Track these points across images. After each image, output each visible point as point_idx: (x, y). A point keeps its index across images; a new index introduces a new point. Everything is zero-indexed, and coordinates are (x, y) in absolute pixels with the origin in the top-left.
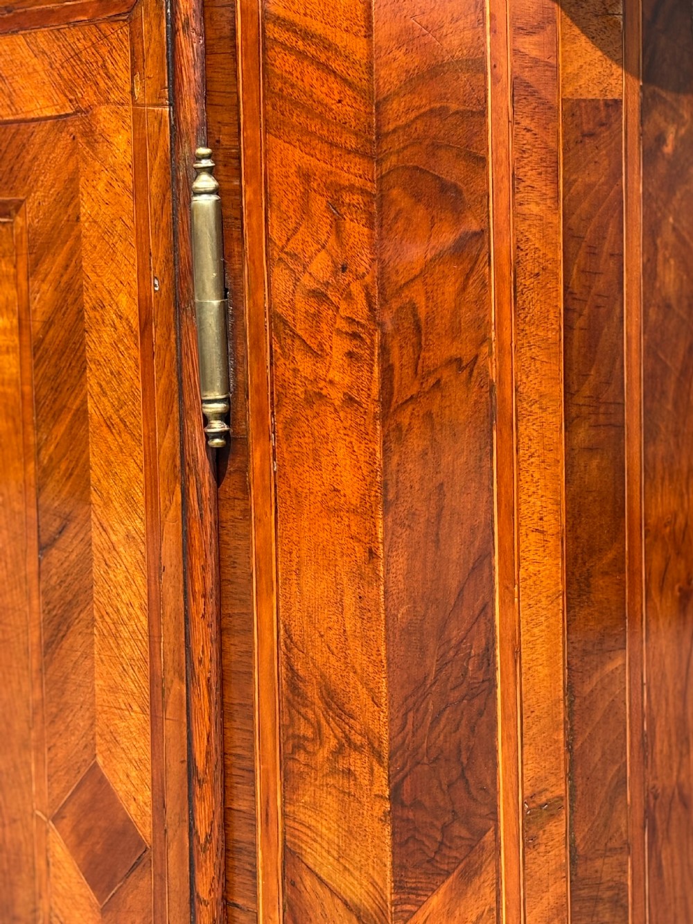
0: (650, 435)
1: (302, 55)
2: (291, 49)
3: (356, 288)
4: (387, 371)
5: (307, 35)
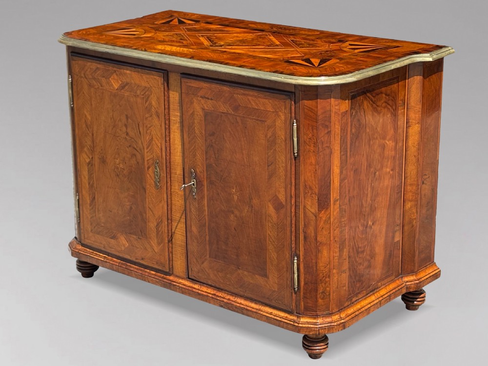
1: (309, 110)
2: (307, 109)
4: (318, 148)
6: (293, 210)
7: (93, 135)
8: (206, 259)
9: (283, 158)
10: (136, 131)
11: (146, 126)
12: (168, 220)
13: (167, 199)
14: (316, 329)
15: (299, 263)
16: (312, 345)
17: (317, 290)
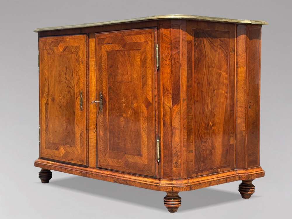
0: (195, 69)
1: (165, 37)
2: (164, 36)
3: (169, 56)
4: (172, 62)
5: (166, 35)
6: (156, 106)
7: (48, 84)
8: (107, 152)
9: (150, 71)
10: (71, 76)
11: (76, 71)
12: (87, 130)
13: (86, 116)
14: (170, 187)
15: (161, 142)
16: (169, 200)
17: (172, 161)
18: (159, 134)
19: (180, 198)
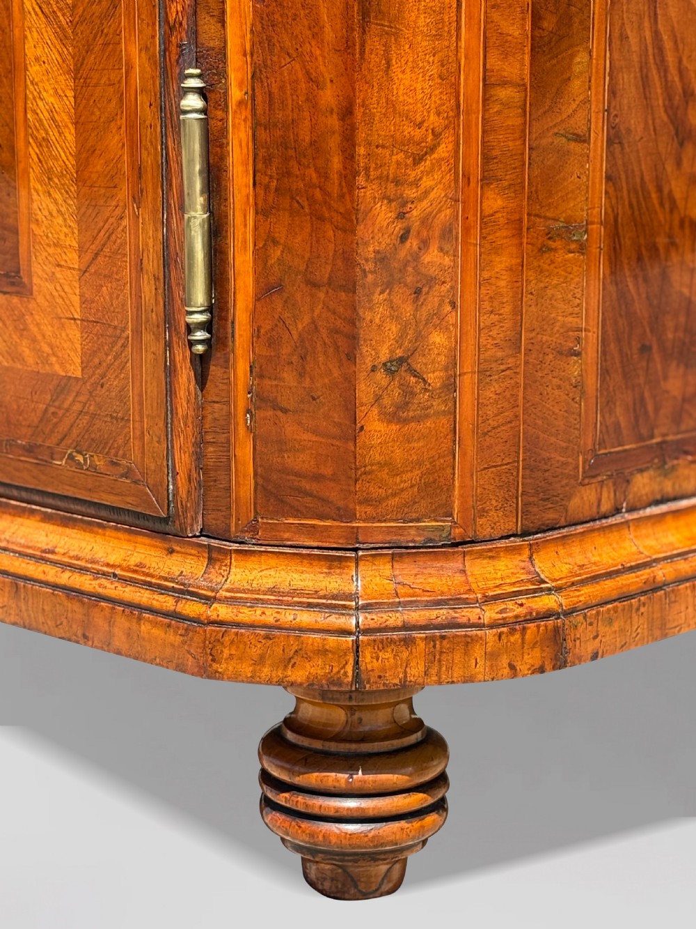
14: (332, 640)
15: (224, 120)
16: (314, 778)
17: (353, 339)
18: (208, 27)
19: (433, 743)
